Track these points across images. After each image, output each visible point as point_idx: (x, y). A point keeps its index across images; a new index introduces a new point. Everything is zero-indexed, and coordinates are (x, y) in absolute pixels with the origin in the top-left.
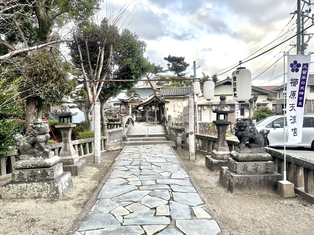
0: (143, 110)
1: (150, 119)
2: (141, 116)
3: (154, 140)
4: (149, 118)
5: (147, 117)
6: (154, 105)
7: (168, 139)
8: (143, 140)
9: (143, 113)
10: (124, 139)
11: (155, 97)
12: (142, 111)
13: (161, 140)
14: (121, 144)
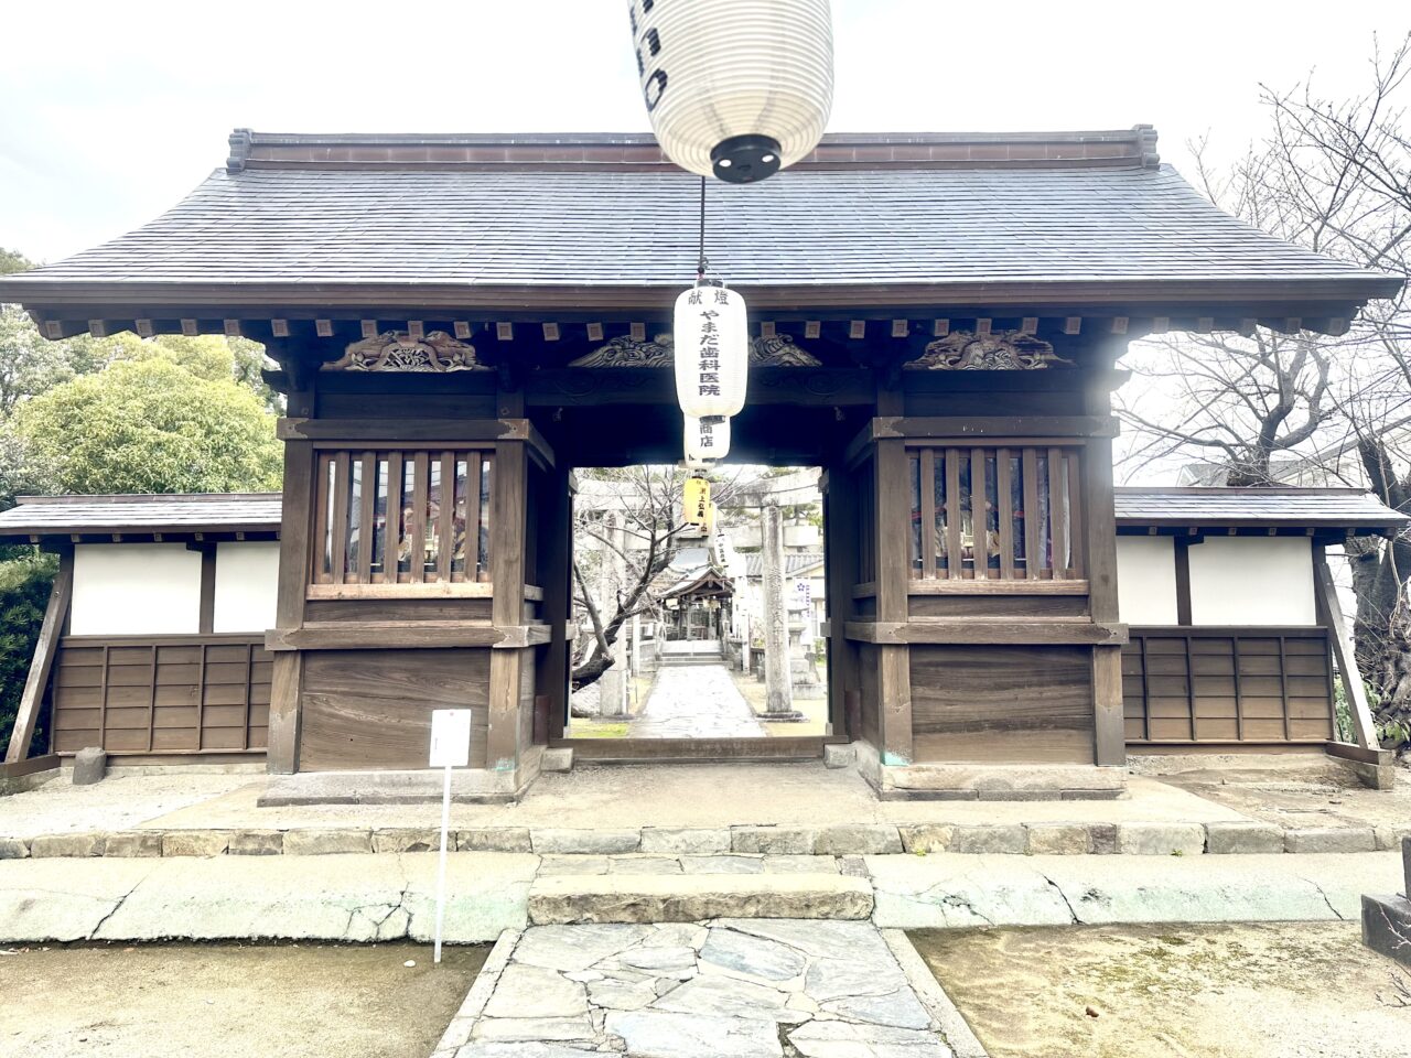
0: (677, 608)
1: (698, 633)
2: (672, 625)
3: (703, 659)
4: (693, 630)
5: (690, 626)
6: (706, 598)
7: (724, 659)
8: (686, 660)
9: (677, 616)
10: (657, 658)
11: (711, 572)
12: (674, 611)
13: (713, 659)
14: (653, 665)
